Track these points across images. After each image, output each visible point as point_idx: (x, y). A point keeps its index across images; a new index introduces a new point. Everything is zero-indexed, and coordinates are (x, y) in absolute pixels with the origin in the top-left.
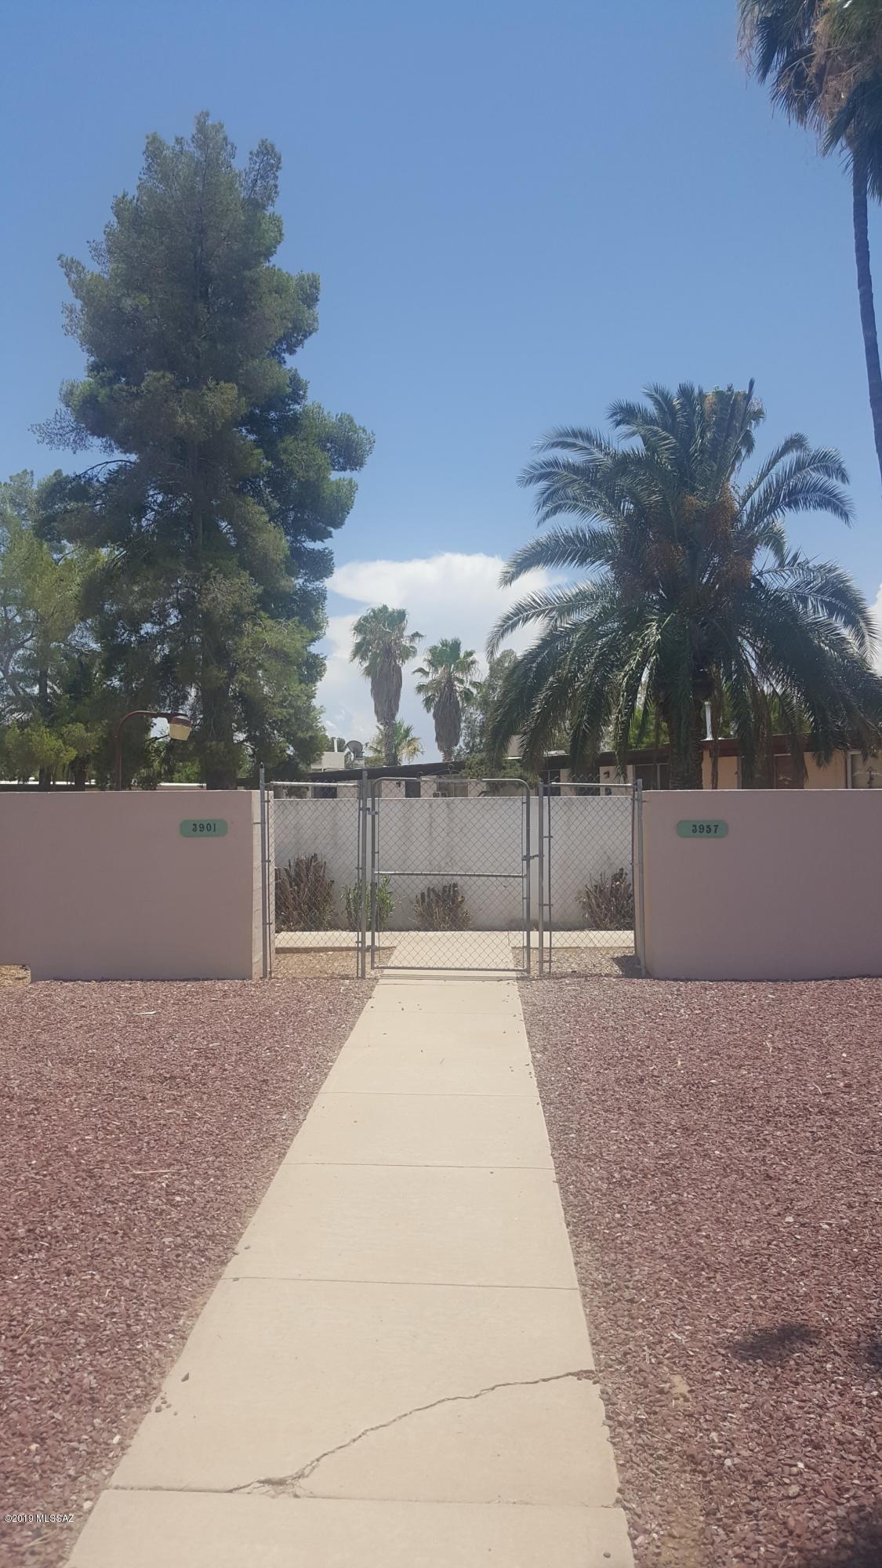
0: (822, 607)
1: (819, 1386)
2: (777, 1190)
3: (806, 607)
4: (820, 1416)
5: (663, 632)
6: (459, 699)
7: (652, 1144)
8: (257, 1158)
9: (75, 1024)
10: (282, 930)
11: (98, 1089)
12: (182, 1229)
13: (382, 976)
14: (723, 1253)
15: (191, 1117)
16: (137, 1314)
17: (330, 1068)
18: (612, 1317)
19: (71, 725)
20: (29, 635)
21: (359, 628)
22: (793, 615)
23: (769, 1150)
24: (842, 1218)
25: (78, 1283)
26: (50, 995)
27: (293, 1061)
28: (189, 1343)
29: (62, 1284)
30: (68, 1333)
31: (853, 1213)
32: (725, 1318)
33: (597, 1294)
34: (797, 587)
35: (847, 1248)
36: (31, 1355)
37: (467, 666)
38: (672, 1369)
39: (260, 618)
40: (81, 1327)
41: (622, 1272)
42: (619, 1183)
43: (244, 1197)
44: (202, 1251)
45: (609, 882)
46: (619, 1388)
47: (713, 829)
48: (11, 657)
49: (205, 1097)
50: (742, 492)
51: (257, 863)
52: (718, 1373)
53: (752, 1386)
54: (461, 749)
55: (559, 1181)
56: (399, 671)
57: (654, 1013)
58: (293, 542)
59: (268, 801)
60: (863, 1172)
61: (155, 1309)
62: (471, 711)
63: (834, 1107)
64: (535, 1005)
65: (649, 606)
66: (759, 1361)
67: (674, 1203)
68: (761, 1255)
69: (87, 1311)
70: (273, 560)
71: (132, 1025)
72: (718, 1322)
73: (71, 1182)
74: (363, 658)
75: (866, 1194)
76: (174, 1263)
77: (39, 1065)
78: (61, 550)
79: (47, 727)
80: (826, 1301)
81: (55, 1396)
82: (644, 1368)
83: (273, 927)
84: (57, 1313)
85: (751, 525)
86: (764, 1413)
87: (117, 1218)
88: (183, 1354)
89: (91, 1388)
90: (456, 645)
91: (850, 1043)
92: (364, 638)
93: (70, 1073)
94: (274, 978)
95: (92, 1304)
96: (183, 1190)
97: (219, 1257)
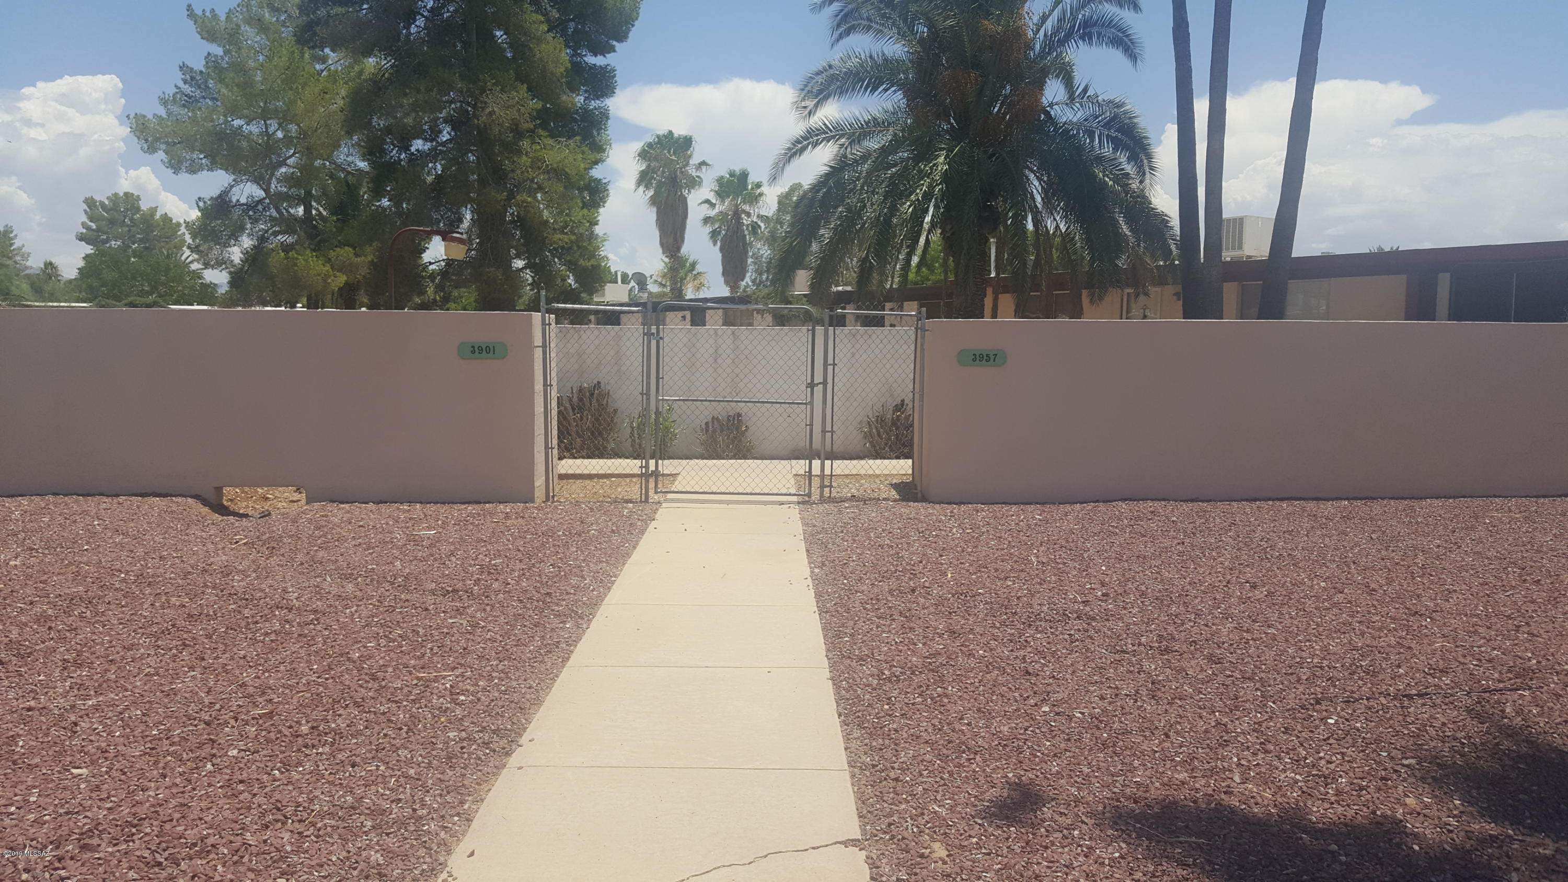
0: (1108, 143)
1: (1066, 849)
2: (1035, 684)
3: (1092, 141)
4: (1067, 875)
5: (949, 161)
6: (746, 232)
7: (921, 645)
8: (541, 662)
9: (353, 543)
10: (565, 457)
11: (379, 601)
12: (466, 724)
13: (666, 501)
14: (983, 738)
15: (475, 626)
16: (422, 800)
17: (613, 583)
18: (878, 794)
19: (338, 249)
20: (292, 151)
21: (643, 154)
22: (1079, 149)
23: (1029, 650)
24: (1094, 708)
25: (363, 773)
26: (326, 516)
27: (577, 576)
28: (474, 824)
29: (347, 774)
30: (354, 817)
31: (1105, 704)
32: (982, 793)
33: (865, 774)
34: (1086, 120)
35: (1097, 733)
36: (317, 837)
37: (754, 198)
38: (932, 837)
39: (539, 137)
40: (367, 811)
41: (889, 754)
42: (889, 679)
43: (528, 696)
44: (486, 744)
45: (891, 411)
46: (883, 854)
47: (992, 357)
48: (272, 175)
49: (488, 608)
50: (1036, 19)
51: (539, 387)
52: (974, 840)
53: (1005, 850)
54: (747, 286)
55: (832, 679)
56: (684, 201)
57: (928, 533)
58: (573, 55)
59: (550, 324)
60: (1116, 669)
61: (441, 795)
62: (759, 246)
63: (1091, 613)
64: (815, 526)
65: (939, 135)
66: (1012, 829)
67: (939, 696)
68: (1018, 739)
69: (373, 797)
70: (552, 73)
71: (412, 543)
72: (976, 797)
73: (354, 686)
74: (647, 187)
75: (1117, 688)
76: (459, 755)
77: (318, 580)
78: (324, 60)
79: (314, 250)
80: (1076, 778)
81: (343, 872)
82: (906, 835)
83: (555, 451)
84: (343, 800)
85: (1043, 55)
86: (1016, 872)
87: (402, 716)
88: (468, 835)
89: (378, 865)
90: (744, 175)
91: (1109, 558)
92: (648, 166)
93: (350, 587)
94: (557, 501)
95: (378, 791)
96: (467, 690)
97: (504, 748)
